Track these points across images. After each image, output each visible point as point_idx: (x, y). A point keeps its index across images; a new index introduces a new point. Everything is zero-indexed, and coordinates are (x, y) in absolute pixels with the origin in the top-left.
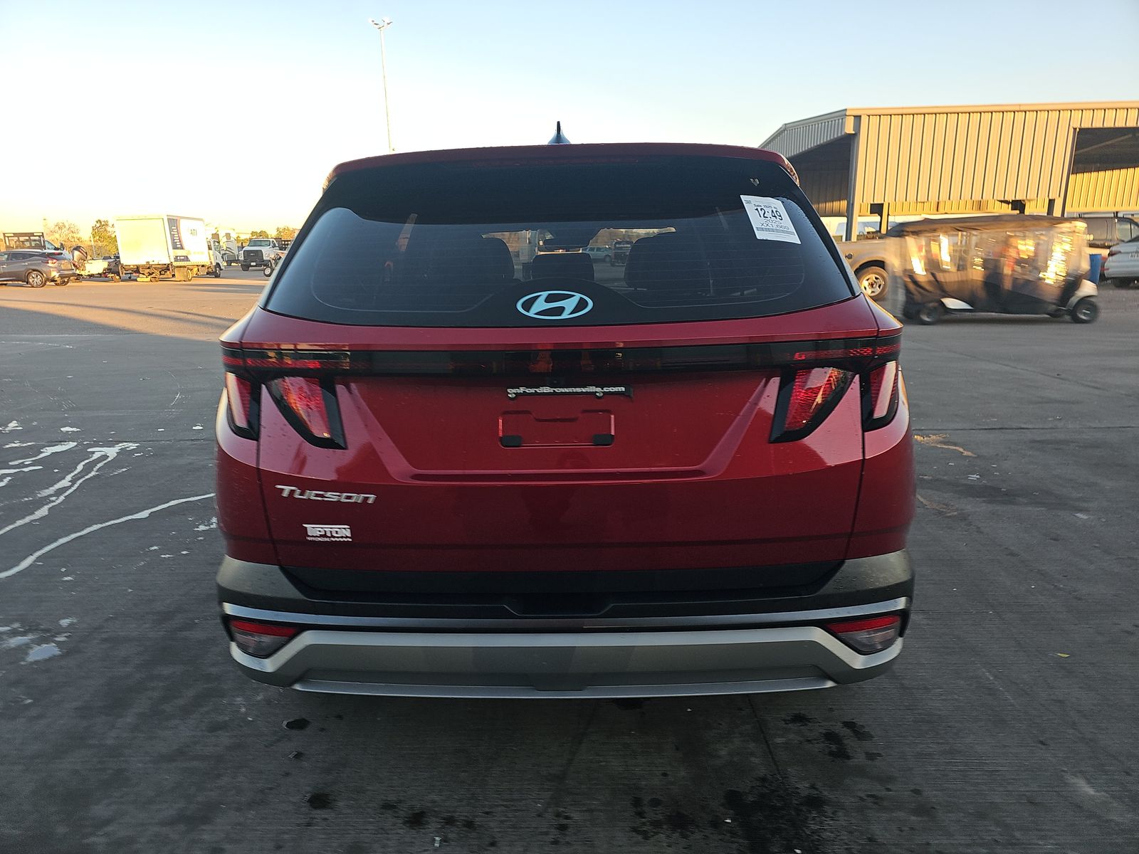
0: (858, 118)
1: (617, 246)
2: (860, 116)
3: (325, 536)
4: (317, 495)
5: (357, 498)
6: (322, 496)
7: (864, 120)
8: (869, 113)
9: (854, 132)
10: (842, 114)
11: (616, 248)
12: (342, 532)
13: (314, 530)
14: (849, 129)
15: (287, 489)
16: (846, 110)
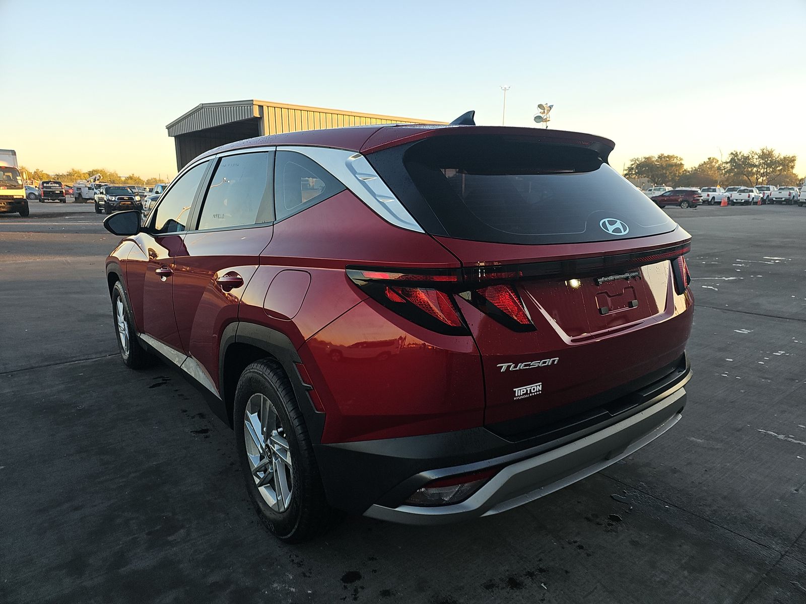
0: (261, 107)
1: (45, 185)
2: (263, 106)
3: (527, 393)
4: (526, 366)
5: (549, 362)
6: (529, 365)
7: (265, 109)
8: (269, 105)
9: (259, 116)
10: (250, 103)
11: (44, 187)
12: (537, 388)
13: (520, 392)
14: (256, 114)
15: (504, 366)
16: (252, 100)
